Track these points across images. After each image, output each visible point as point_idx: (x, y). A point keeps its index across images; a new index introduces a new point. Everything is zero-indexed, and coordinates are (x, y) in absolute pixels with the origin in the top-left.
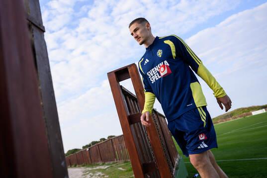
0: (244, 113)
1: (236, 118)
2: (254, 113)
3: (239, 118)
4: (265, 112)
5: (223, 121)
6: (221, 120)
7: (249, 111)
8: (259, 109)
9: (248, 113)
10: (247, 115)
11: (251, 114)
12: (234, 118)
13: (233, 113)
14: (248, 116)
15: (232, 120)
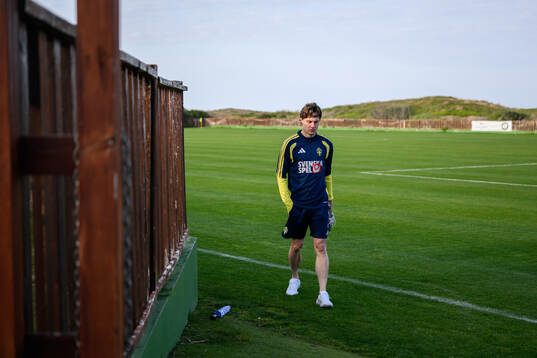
0: (450, 118)
1: (419, 124)
2: (479, 126)
3: (429, 129)
4: (510, 130)
5: (377, 124)
6: (370, 118)
7: (466, 116)
8: (496, 118)
9: (462, 120)
10: (456, 125)
11: (470, 125)
12: (414, 125)
13: (419, 107)
14: (456, 131)
15: (404, 129)
